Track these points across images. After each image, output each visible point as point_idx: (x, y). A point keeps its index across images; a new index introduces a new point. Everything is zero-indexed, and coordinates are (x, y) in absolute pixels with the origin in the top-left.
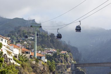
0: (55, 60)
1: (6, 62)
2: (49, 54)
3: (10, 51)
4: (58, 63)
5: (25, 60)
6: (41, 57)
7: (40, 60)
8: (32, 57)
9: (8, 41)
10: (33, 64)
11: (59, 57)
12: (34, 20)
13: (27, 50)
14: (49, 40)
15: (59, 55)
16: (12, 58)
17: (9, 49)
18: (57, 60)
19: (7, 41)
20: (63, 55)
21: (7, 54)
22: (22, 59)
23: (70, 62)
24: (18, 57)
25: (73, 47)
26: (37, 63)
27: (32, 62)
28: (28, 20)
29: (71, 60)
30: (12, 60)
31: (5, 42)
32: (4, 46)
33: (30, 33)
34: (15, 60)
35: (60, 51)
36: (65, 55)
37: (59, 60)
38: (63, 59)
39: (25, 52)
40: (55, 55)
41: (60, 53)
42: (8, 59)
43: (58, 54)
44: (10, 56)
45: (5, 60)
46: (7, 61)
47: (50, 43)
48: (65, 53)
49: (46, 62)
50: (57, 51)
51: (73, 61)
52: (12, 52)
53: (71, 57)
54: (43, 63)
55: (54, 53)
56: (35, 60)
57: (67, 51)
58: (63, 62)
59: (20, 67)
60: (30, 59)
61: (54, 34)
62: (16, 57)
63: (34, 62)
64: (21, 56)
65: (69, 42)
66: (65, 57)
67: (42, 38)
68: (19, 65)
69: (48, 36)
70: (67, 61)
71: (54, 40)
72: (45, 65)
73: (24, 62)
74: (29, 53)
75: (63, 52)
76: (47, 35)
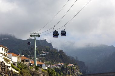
0: (63, 72)
1: (3, 70)
2: (57, 67)
3: (8, 58)
4: (66, 74)
5: (24, 67)
6: (41, 65)
7: (40, 67)
8: (31, 64)
9: (6, 49)
10: (33, 71)
11: (67, 70)
12: (45, 40)
13: (26, 59)
14: (58, 56)
15: (67, 68)
16: (10, 65)
17: (7, 57)
18: (65, 72)
19: (4, 49)
20: (70, 68)
21: (4, 61)
22: (21, 67)
23: (77, 74)
24: (16, 65)
25: (80, 62)
26: (36, 70)
27: (32, 69)
28: (40, 40)
29: (77, 72)
30: (10, 67)
31: (3, 50)
32: (2, 53)
33: (42, 51)
34: (14, 68)
35: (67, 65)
36: (72, 67)
37: (67, 72)
38: (70, 71)
39: (25, 60)
40: (63, 68)
41: (67, 66)
42: (6, 67)
43: (65, 67)
44: (8, 63)
45: (3, 67)
46: (5, 69)
47: (59, 58)
48: (72, 66)
49: (46, 70)
50: (65, 64)
51: (79, 73)
52: (10, 60)
53: (77, 69)
54: (43, 70)
55: (62, 66)
56: (34, 68)
57: (74, 64)
58: (70, 74)
59: (19, 74)
60: (29, 67)
61: (62, 51)
62: (14, 64)
63: (34, 70)
64: (20, 63)
65: (77, 58)
66: (71, 70)
67: (52, 54)
68: (18, 72)
69: (57, 53)
70: (74, 72)
71: (63, 56)
72: (45, 72)
73: (23, 69)
74: (29, 61)
75: (70, 65)
76: (57, 51)
